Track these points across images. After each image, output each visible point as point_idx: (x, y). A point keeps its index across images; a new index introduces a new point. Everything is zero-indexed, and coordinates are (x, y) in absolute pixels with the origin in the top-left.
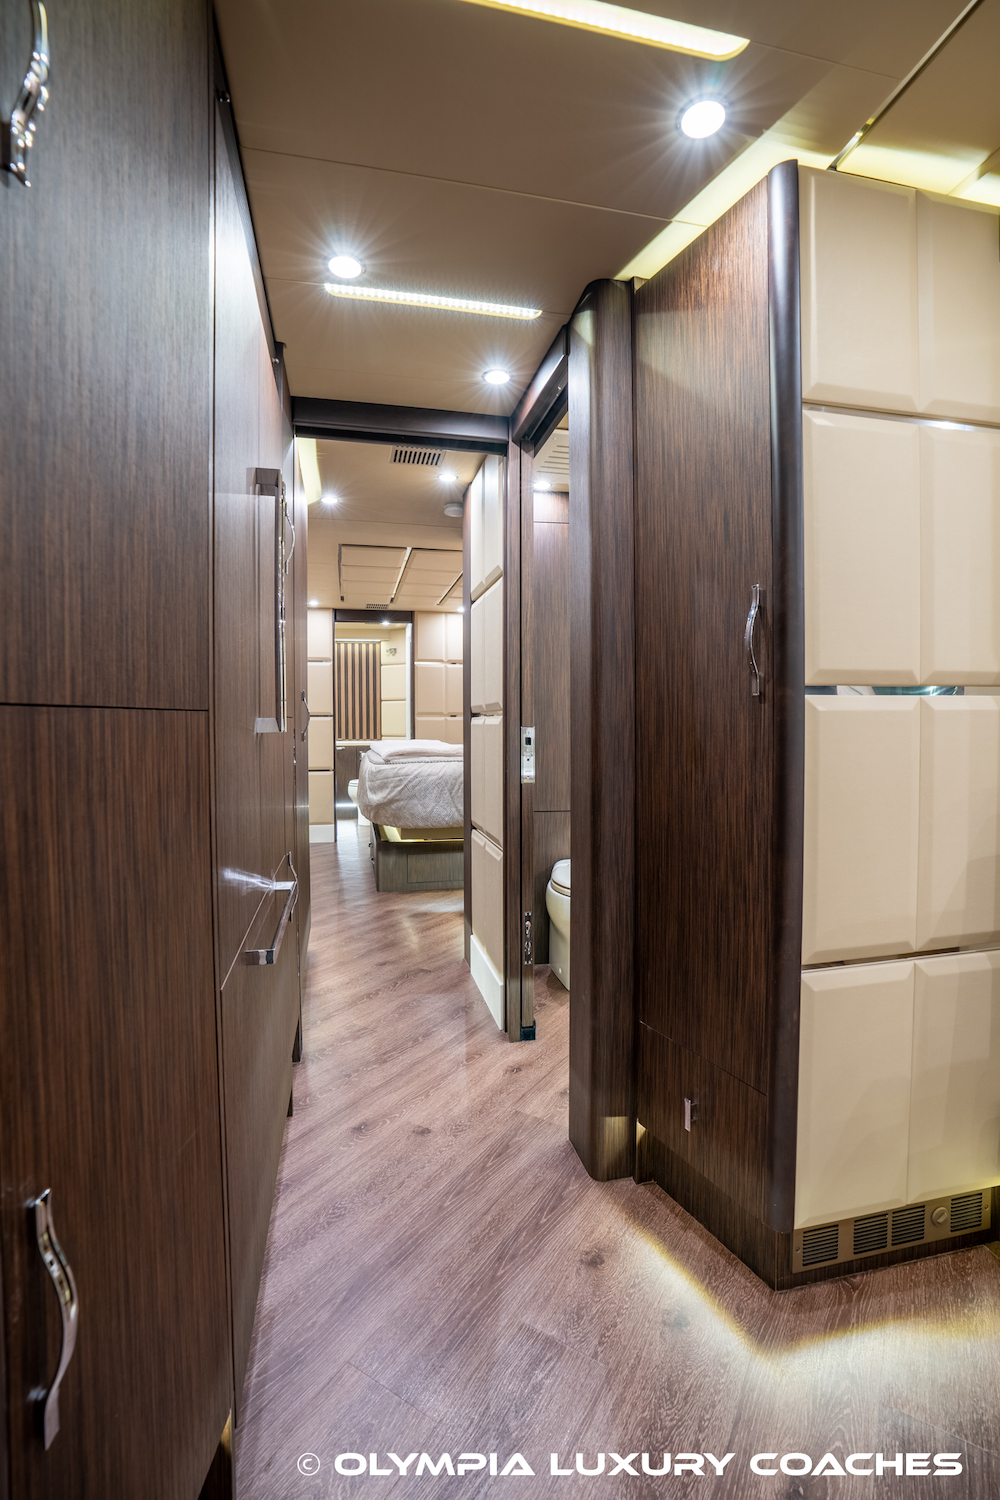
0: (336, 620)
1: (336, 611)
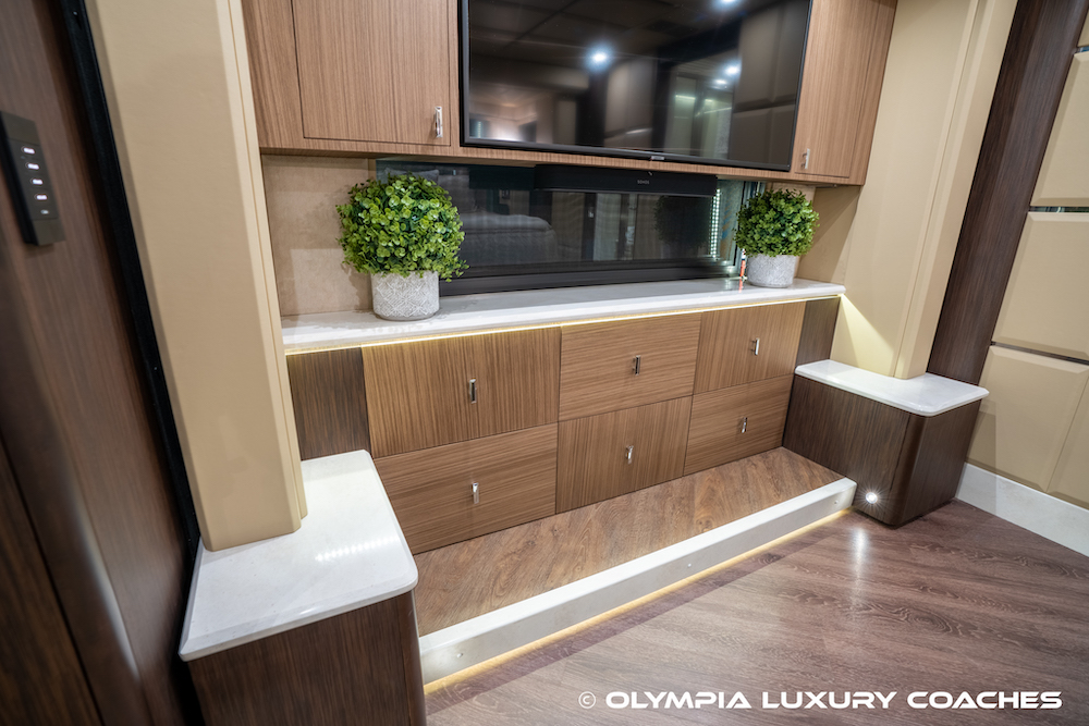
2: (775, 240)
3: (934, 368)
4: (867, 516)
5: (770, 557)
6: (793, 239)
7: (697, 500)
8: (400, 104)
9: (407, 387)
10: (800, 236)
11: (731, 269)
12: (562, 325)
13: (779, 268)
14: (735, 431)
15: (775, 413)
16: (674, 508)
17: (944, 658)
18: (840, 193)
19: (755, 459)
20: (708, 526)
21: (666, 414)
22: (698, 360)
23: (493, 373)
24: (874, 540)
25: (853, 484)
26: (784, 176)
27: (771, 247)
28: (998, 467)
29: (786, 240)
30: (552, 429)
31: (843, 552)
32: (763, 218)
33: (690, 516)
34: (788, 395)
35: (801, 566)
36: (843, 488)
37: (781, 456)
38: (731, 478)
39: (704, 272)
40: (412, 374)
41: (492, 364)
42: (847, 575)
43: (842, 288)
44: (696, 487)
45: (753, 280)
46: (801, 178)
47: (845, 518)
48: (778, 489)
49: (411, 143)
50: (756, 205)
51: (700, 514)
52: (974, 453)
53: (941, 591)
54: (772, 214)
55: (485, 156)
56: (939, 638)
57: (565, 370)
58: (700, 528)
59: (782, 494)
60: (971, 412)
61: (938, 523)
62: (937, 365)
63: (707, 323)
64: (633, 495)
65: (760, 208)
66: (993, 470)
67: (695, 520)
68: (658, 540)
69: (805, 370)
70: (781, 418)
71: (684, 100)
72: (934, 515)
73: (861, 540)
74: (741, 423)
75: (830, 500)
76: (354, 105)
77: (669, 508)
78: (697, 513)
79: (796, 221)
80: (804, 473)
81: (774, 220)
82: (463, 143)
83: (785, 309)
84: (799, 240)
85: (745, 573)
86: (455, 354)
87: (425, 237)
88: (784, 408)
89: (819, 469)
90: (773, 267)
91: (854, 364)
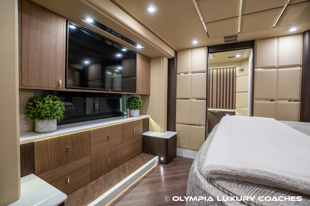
0: (209, 52)
1: (209, 47)
2: (135, 106)
3: (168, 130)
4: (162, 163)
5: (145, 177)
6: (139, 106)
7: (127, 169)
8: (50, 78)
9: (48, 152)
10: (140, 105)
11: (126, 113)
12: (90, 130)
13: (136, 112)
14: (132, 150)
15: (140, 145)
16: (121, 172)
17: (179, 184)
18: (146, 97)
19: (137, 157)
20: (130, 173)
21: (116, 149)
22: (122, 135)
23: (73, 144)
24: (164, 168)
25: (158, 157)
26: (135, 93)
27: (134, 108)
28: (182, 147)
29: (137, 106)
30: (89, 157)
31: (159, 172)
32: (132, 102)
33: (126, 172)
34: (142, 140)
35: (151, 177)
36: (156, 158)
37: (143, 155)
38: (133, 162)
39: (119, 115)
40: (50, 148)
41: (73, 142)
42: (160, 176)
43: (149, 116)
44: (126, 166)
45: (131, 115)
46: (138, 94)
47: (158, 165)
48: (143, 161)
49: (53, 87)
50: (130, 99)
51: (128, 171)
52: (178, 146)
53: (177, 173)
54: (133, 101)
55: (71, 91)
56: (178, 181)
57: (92, 141)
58: (129, 174)
59: (145, 162)
60: (175, 137)
61: (174, 161)
62: (168, 129)
63: (123, 126)
64: (111, 172)
65: (131, 100)
66: (181, 148)
67: (127, 173)
68: (120, 180)
69: (144, 134)
70: (141, 146)
71: (109, 73)
72: (174, 160)
73: (162, 169)
74: (133, 148)
75: (154, 161)
76: (37, 78)
77: (120, 172)
78: (127, 171)
79: (139, 102)
80: (148, 157)
81: (134, 102)
82: (66, 88)
83: (138, 121)
84: (140, 106)
85: (140, 182)
86: (63, 140)
87: (55, 110)
88: (142, 144)
89: (151, 156)
90: (135, 112)
91: (154, 131)
